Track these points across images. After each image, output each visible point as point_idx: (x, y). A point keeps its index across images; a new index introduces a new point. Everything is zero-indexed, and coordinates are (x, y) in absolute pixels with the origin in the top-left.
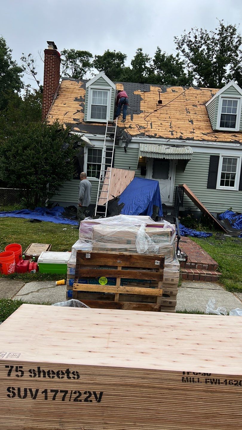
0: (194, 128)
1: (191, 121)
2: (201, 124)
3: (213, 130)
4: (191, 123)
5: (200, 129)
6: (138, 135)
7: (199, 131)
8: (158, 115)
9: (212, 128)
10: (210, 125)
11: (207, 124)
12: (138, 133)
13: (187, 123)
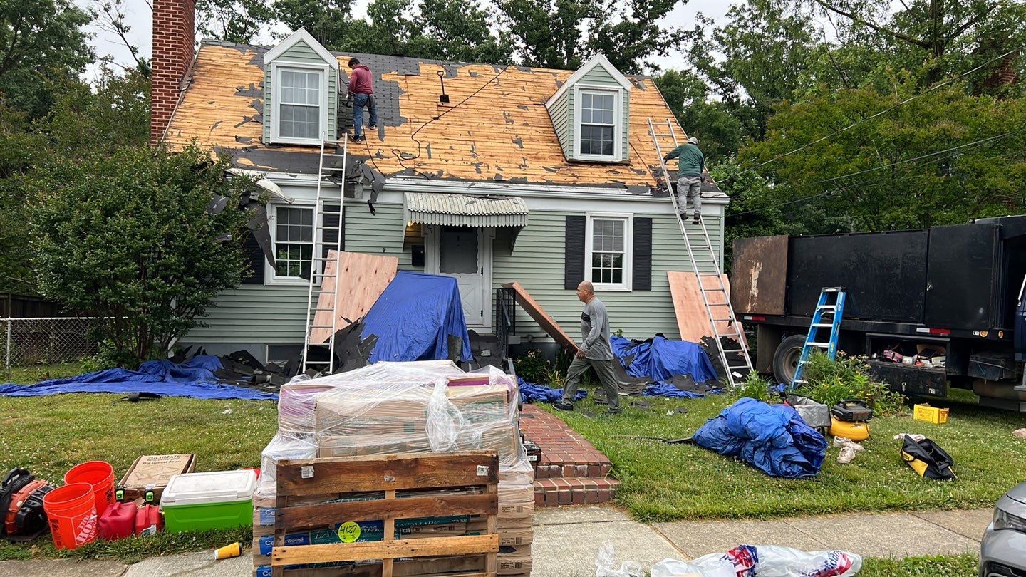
0: (524, 156)
1: (519, 142)
2: (540, 147)
3: (566, 160)
4: (517, 145)
5: (539, 159)
6: (401, 173)
7: (537, 163)
8: (443, 127)
9: (564, 156)
10: (559, 148)
11: (554, 148)
12: (400, 170)
13: (510, 145)
